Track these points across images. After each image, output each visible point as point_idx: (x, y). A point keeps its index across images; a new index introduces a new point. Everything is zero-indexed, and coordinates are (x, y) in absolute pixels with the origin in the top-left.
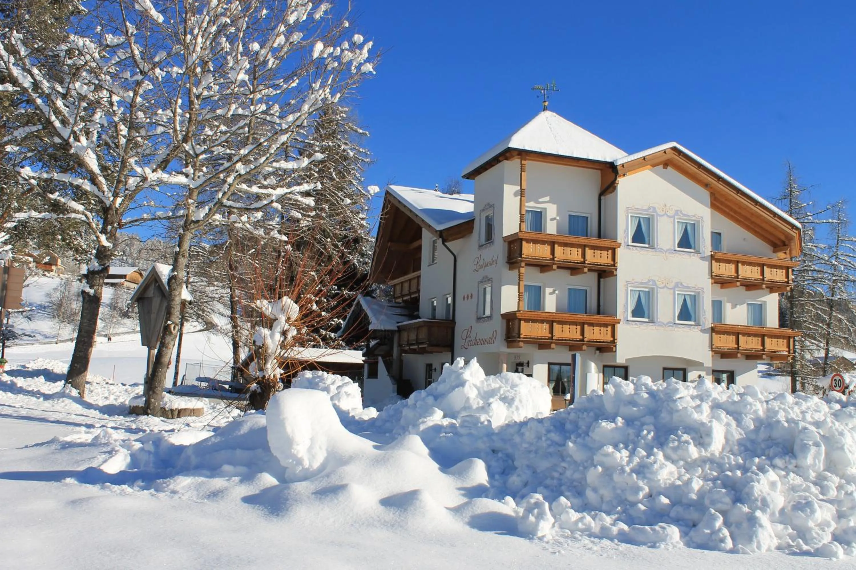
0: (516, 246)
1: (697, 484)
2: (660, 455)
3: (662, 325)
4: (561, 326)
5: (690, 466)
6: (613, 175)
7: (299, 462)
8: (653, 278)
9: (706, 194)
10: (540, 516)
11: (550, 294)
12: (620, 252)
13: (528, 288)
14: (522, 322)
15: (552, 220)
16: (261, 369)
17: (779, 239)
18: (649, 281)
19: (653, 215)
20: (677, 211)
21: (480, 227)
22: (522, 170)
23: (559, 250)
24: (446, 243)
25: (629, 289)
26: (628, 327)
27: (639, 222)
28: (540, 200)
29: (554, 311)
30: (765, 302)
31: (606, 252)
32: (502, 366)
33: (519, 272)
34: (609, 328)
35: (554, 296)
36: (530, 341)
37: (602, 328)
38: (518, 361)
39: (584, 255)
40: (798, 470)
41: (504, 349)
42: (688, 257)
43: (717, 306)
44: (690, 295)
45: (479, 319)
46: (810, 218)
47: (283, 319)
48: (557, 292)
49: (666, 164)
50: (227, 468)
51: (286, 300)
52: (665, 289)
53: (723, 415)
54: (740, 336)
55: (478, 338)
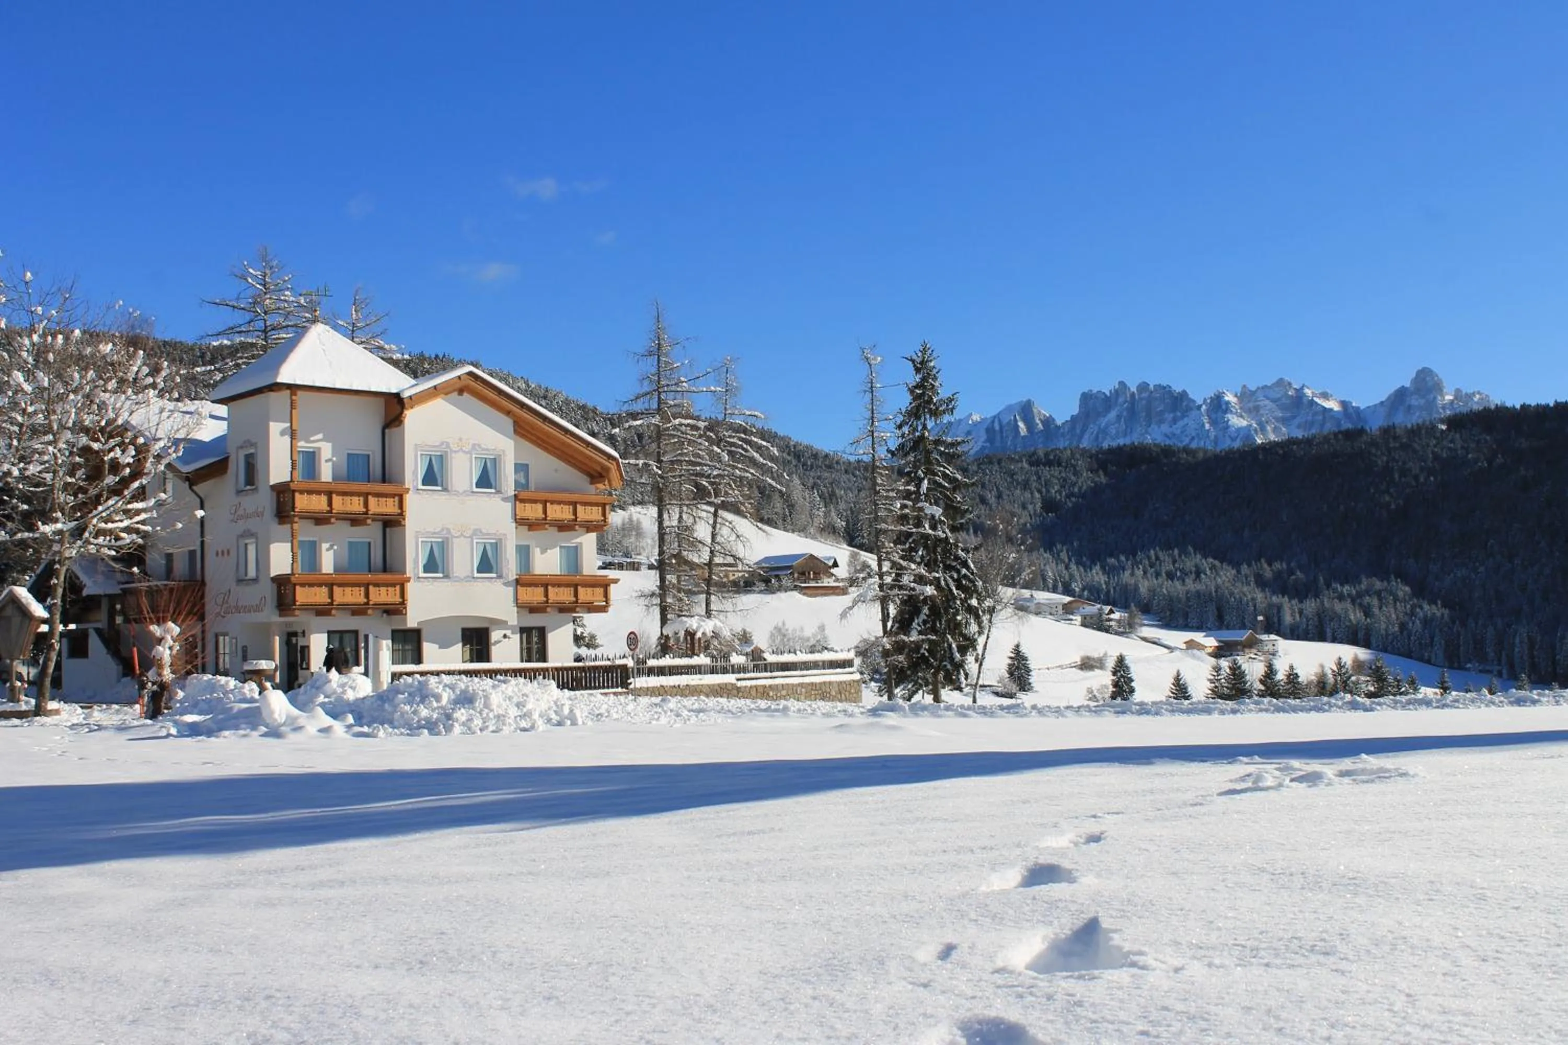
0: (288, 496)
1: (435, 716)
2: (422, 706)
3: (459, 580)
4: (341, 589)
5: (433, 710)
6: (399, 408)
7: (276, 720)
8: (449, 526)
9: (508, 423)
10: (379, 731)
11: (328, 550)
12: (409, 499)
13: (302, 543)
14: (298, 588)
15: (327, 461)
16: (160, 675)
17: (596, 471)
18: (443, 530)
19: (446, 452)
20: (474, 445)
21: (237, 467)
22: (292, 406)
23: (337, 500)
24: (195, 488)
25: (420, 540)
26: (420, 584)
27: (431, 460)
28: (312, 439)
29: (332, 572)
30: (581, 543)
31: (392, 499)
32: (274, 639)
33: (292, 528)
34: (398, 588)
35: (331, 552)
36: (306, 607)
37: (390, 589)
38: (290, 630)
39: (366, 504)
40: (473, 709)
41: (276, 618)
42: (487, 499)
43: (524, 553)
44: (491, 544)
45: (240, 581)
46: (684, 384)
47: (169, 637)
48: (335, 547)
49: (461, 391)
50: (243, 726)
51: (171, 624)
52: (462, 538)
53: (447, 689)
54: (550, 587)
55: (240, 604)
